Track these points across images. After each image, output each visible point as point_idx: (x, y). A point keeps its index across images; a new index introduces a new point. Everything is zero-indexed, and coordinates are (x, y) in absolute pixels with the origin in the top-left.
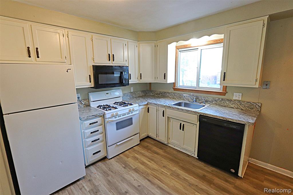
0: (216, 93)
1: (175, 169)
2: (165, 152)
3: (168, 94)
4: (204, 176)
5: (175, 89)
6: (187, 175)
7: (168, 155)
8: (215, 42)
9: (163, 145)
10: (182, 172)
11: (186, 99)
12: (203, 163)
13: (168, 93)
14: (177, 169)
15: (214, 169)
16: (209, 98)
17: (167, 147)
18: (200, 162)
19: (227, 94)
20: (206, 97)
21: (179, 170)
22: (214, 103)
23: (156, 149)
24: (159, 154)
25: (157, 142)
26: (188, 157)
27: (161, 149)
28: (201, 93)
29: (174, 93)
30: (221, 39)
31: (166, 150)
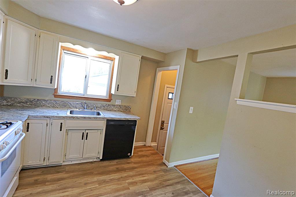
0: (104, 100)
1: (96, 179)
2: (67, 172)
3: (43, 102)
4: (117, 168)
5: (56, 96)
6: (109, 176)
7: (75, 173)
8: (105, 58)
9: (57, 168)
10: (103, 177)
11: (73, 107)
12: (107, 162)
13: (45, 100)
14: (98, 178)
15: (116, 161)
16: (98, 104)
17: (62, 167)
18: (105, 162)
19: (111, 101)
20: (95, 104)
21: (100, 177)
22: (102, 108)
23: (53, 176)
24: (65, 179)
25: (44, 169)
26: (92, 163)
27: (58, 172)
28: (90, 100)
29: (55, 101)
30: (110, 57)
31: (66, 171)
